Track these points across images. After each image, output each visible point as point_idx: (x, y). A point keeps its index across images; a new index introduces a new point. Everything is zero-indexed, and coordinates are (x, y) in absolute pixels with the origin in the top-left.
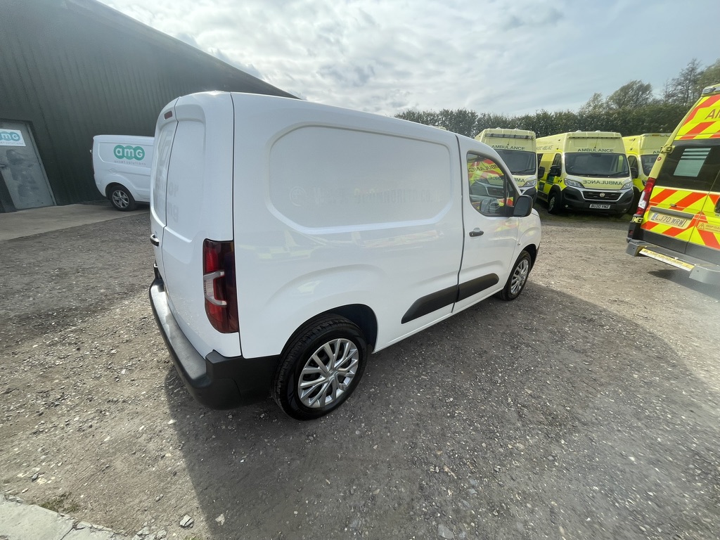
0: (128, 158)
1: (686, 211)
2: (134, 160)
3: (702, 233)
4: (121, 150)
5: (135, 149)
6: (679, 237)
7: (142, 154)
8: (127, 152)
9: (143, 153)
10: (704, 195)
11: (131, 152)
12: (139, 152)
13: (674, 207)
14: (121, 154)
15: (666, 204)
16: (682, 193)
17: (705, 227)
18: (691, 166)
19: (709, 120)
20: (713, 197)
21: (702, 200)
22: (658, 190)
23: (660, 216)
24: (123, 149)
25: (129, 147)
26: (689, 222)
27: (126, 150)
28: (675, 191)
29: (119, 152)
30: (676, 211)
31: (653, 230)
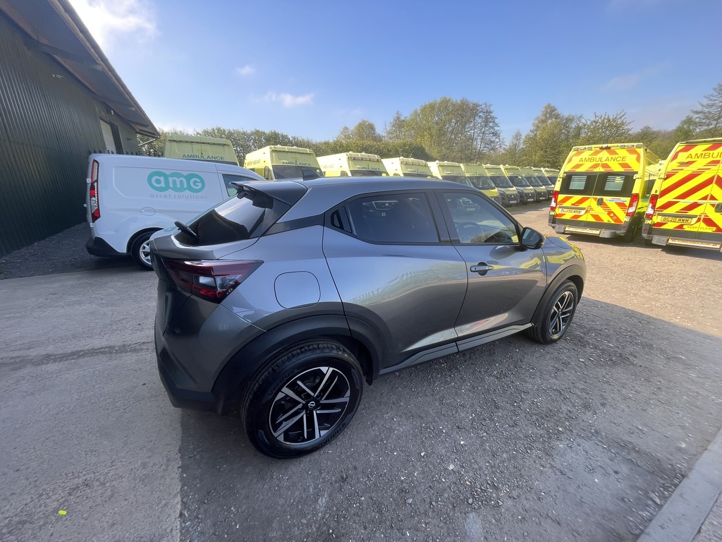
0: (175, 189)
1: (581, 206)
2: (187, 192)
3: (594, 216)
4: (162, 179)
5: (189, 177)
6: (580, 219)
7: (200, 185)
8: (174, 182)
9: (202, 181)
10: (589, 198)
11: (181, 181)
12: (195, 183)
13: (573, 205)
14: (163, 185)
15: (568, 204)
16: (577, 198)
17: (594, 213)
18: (577, 184)
19: (581, 163)
20: (595, 199)
21: (589, 200)
22: (561, 197)
23: (566, 210)
24: (166, 177)
25: (179, 175)
26: (583, 212)
27: (171, 179)
28: (571, 197)
29: (158, 182)
30: (576, 206)
31: (563, 217)
